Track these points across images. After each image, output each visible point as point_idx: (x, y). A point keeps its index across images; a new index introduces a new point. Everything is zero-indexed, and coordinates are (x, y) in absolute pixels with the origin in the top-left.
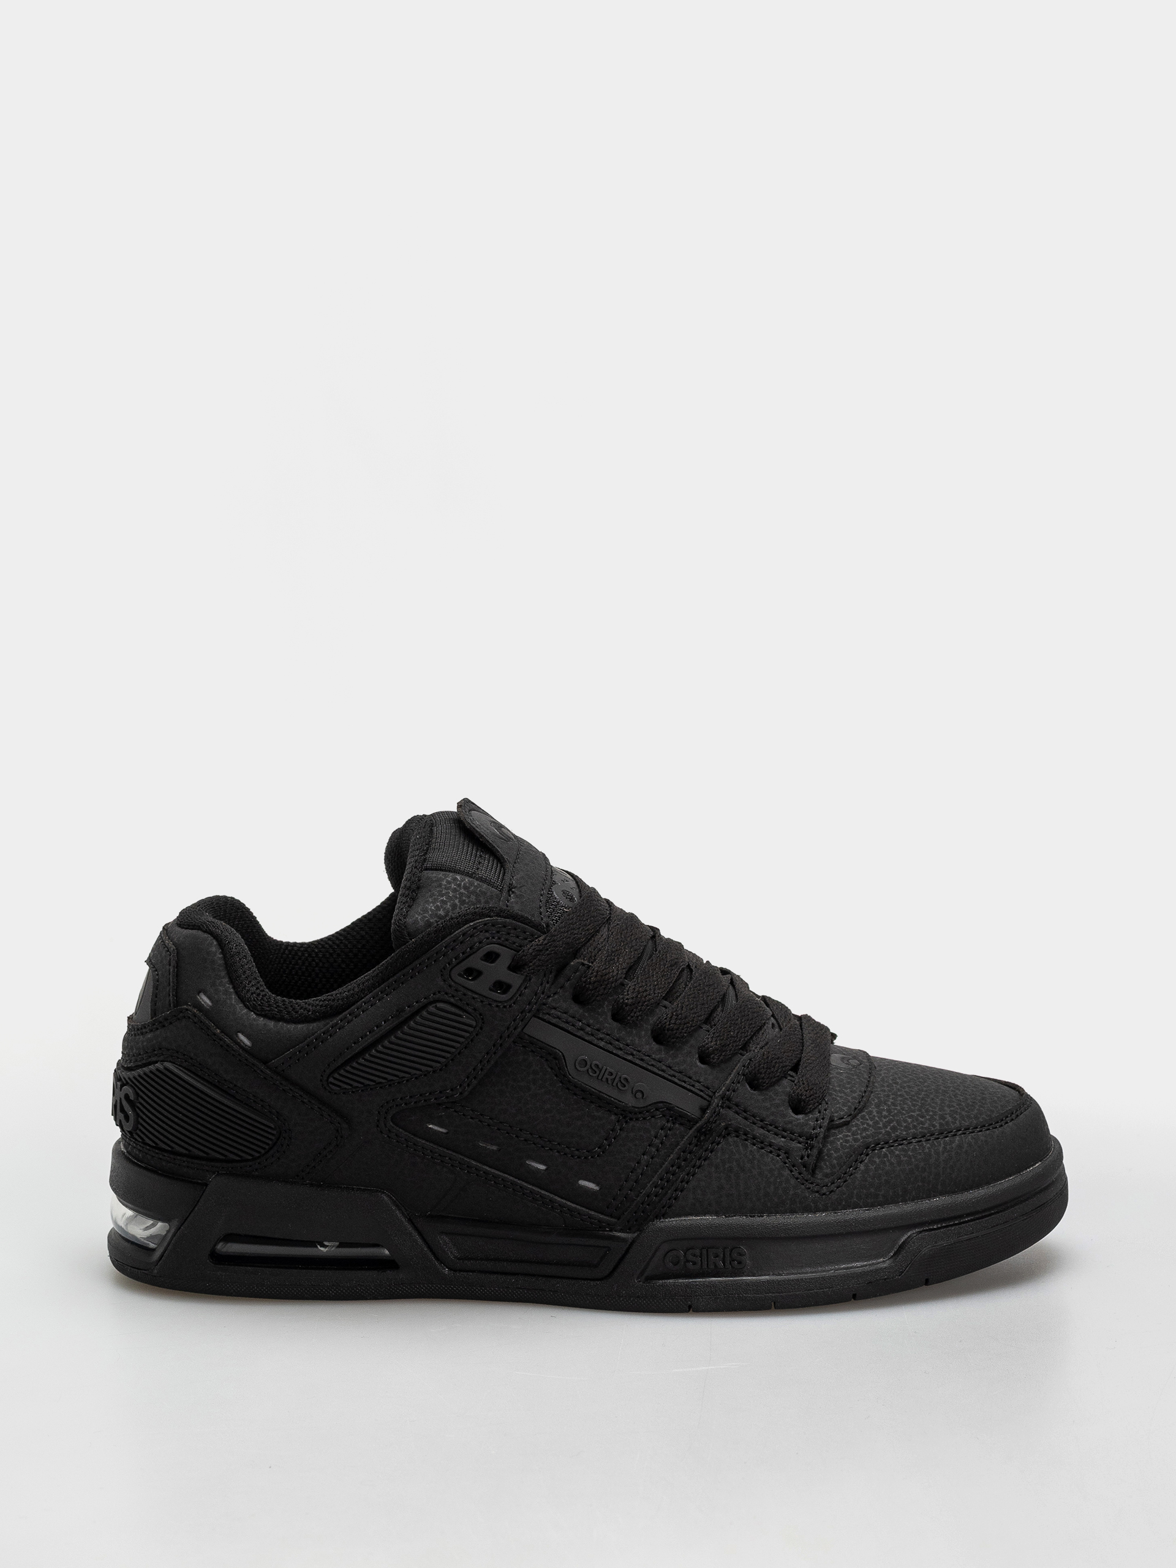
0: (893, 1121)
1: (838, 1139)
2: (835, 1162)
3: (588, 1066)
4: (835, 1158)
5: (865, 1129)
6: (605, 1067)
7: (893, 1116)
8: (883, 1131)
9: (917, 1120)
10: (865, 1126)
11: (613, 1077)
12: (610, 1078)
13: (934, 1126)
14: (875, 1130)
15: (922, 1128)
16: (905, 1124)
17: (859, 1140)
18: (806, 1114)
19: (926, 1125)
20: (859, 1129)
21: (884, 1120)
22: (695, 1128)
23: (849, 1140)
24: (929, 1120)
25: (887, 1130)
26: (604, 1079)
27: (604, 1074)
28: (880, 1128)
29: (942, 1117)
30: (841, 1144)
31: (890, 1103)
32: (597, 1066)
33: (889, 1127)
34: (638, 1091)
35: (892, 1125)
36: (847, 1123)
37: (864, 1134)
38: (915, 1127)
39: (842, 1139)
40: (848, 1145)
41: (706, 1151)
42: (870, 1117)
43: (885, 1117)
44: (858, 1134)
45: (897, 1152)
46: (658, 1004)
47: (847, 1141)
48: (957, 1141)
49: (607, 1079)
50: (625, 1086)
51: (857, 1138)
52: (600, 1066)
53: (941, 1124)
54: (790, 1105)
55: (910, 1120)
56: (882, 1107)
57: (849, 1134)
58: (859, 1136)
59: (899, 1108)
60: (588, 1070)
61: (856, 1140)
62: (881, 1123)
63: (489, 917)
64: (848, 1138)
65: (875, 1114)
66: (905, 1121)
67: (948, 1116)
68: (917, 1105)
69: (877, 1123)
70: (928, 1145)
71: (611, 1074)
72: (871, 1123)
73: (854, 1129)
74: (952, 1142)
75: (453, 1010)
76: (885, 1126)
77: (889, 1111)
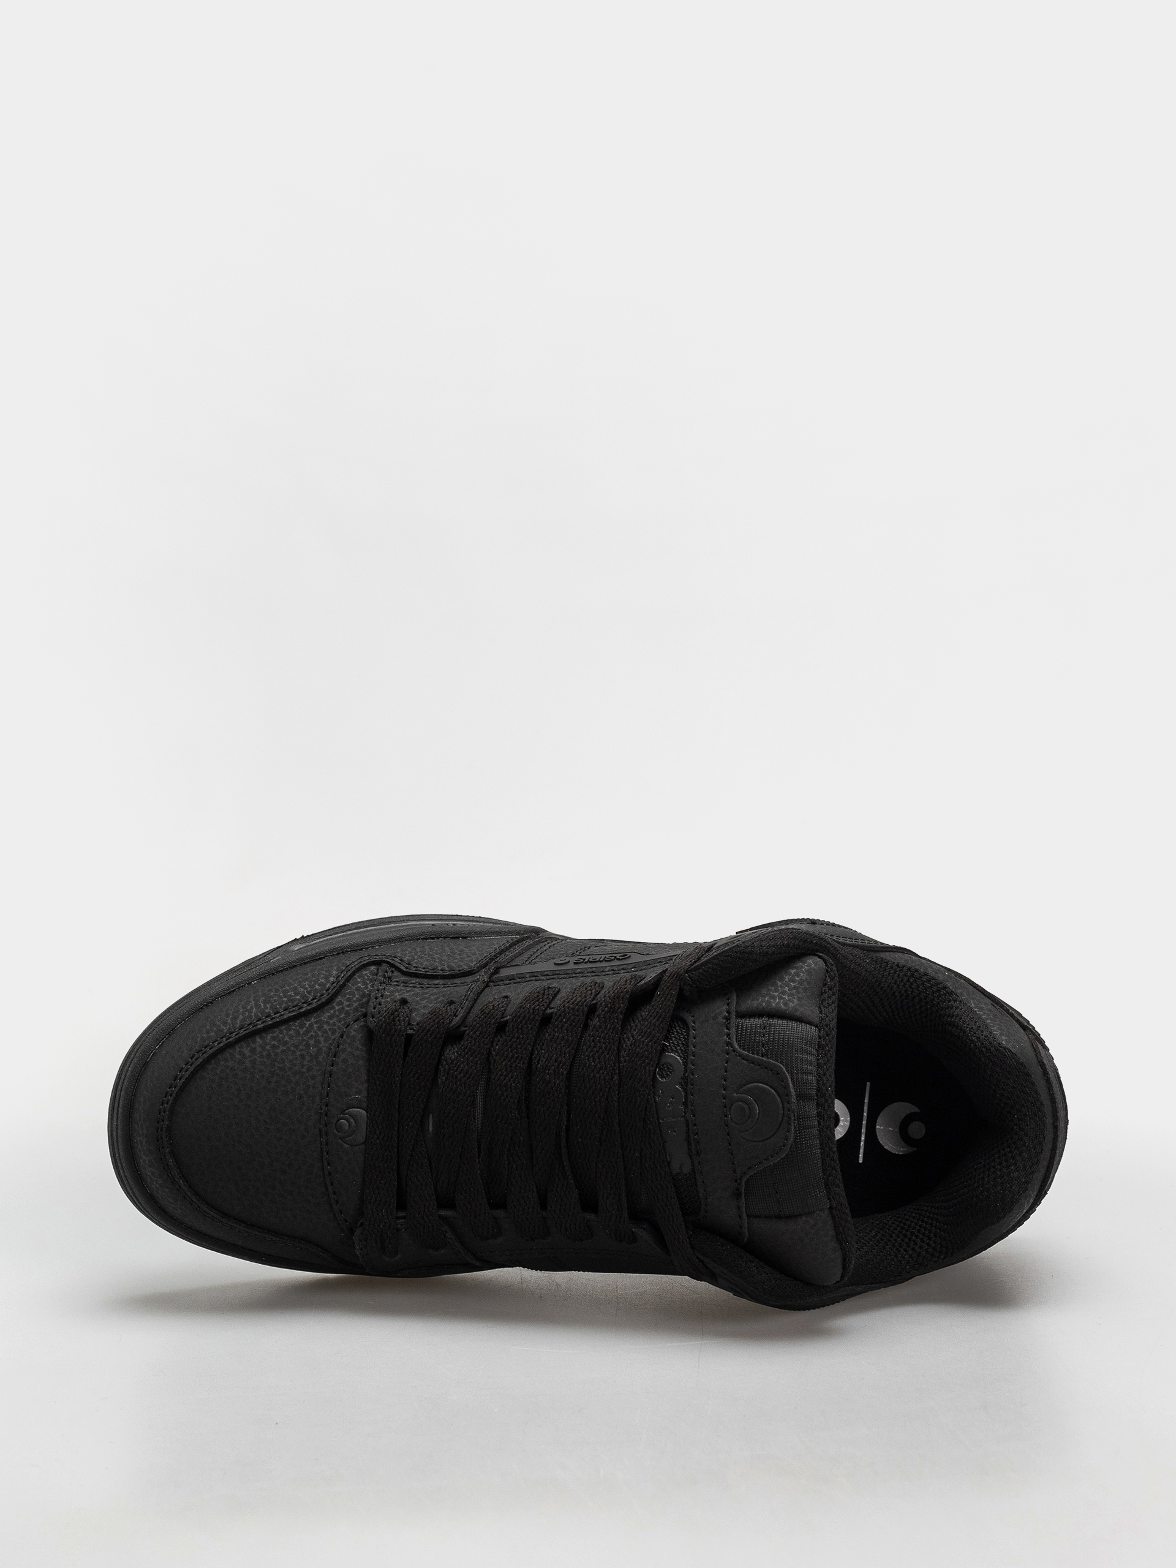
0: (303, 1034)
1: (358, 1000)
2: (359, 980)
4: (359, 982)
5: (331, 1017)
7: (304, 1040)
10: (331, 1022)
13: (261, 1038)
14: (321, 1020)
15: (273, 1032)
16: (291, 1032)
17: (336, 1004)
19: (269, 1037)
20: (337, 1016)
21: (312, 1033)
23: (347, 1001)
24: (266, 1045)
25: (308, 1023)
28: (316, 1023)
29: (253, 1051)
30: (354, 996)
31: (307, 1056)
33: (307, 1026)
35: (305, 1029)
37: (332, 1012)
38: (281, 1032)
39: (355, 1002)
40: (348, 996)
42: (327, 1033)
43: (311, 1037)
44: (338, 1010)
45: (298, 997)
48: (238, 1024)
53: (255, 1042)
55: (287, 1039)
57: (347, 1008)
58: (337, 1008)
59: (298, 1052)
62: (316, 1029)
64: (347, 1003)
65: (322, 1039)
67: (248, 1054)
68: (279, 1061)
69: (320, 1029)
70: (267, 1011)
72: (326, 1027)
73: (342, 1016)
76: (311, 1025)
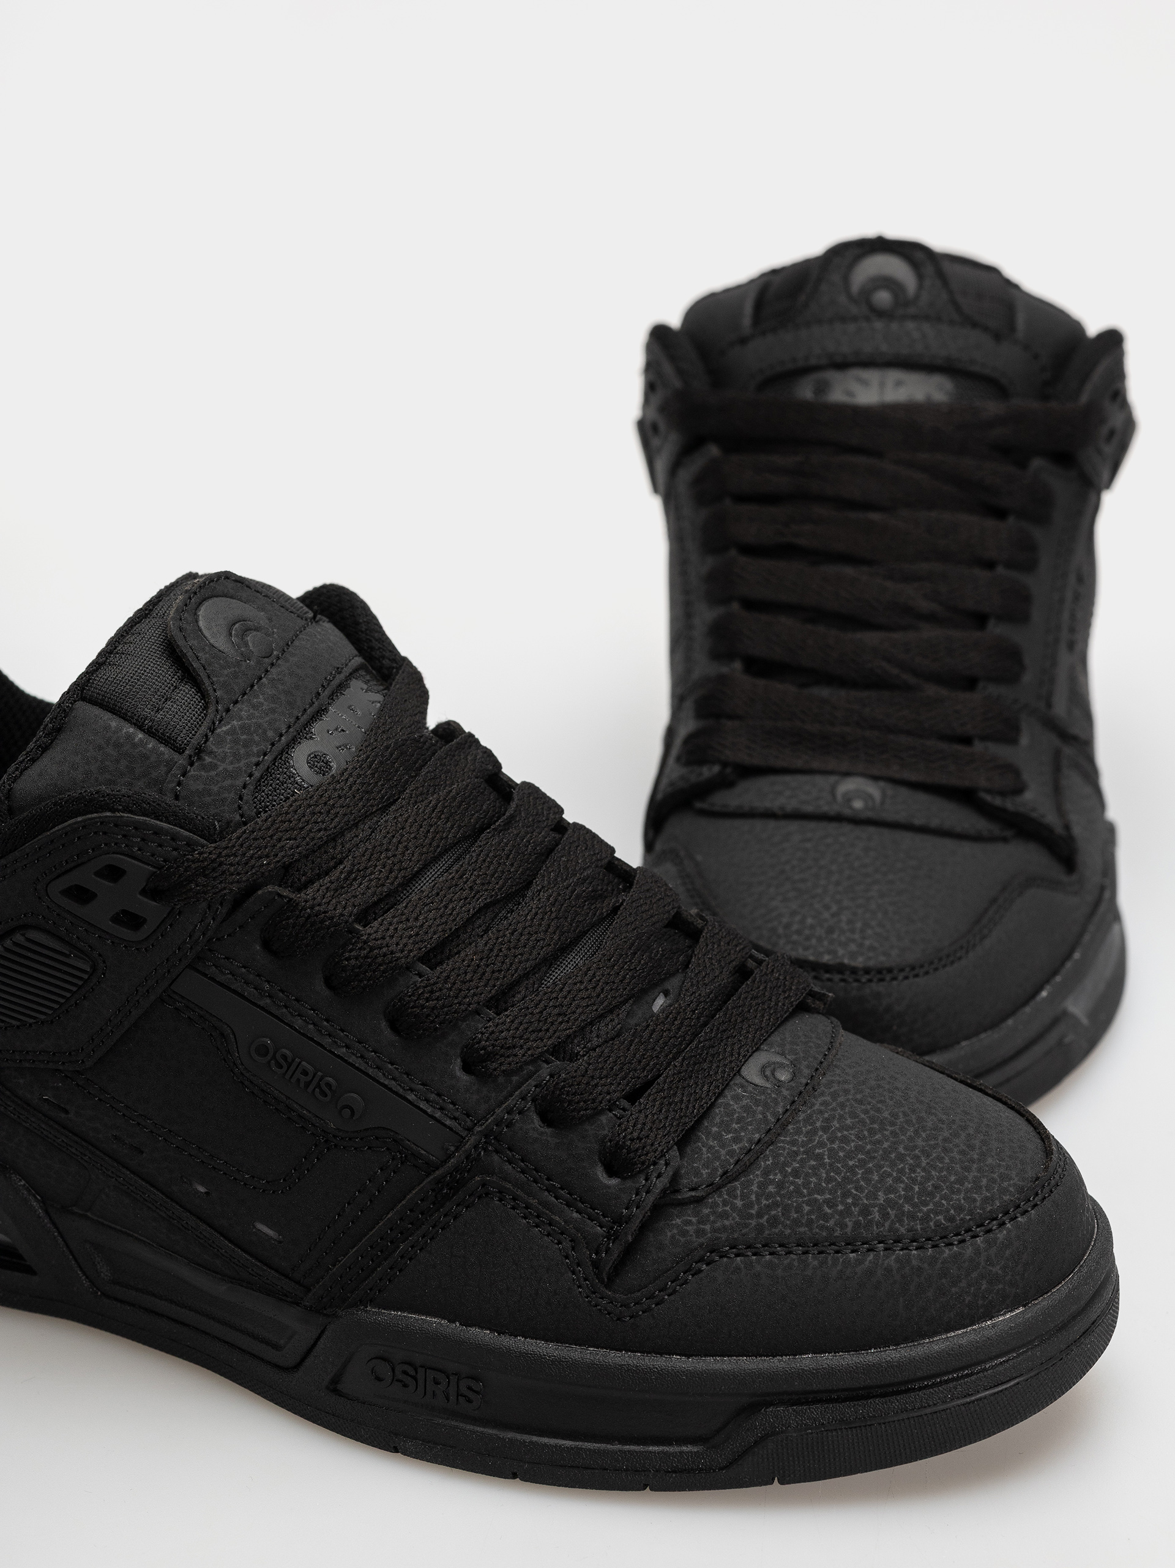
0: (778, 1206)
1: (671, 1228)
3: (269, 1057)
4: (653, 1262)
5: (725, 1215)
6: (297, 1060)
7: (782, 1196)
8: (753, 1222)
9: (820, 1209)
10: (728, 1208)
11: (309, 1078)
12: (303, 1078)
13: (843, 1226)
14: (741, 1218)
15: (822, 1227)
16: (796, 1215)
17: (706, 1234)
18: (624, 1179)
19: (831, 1223)
20: (714, 1213)
21: (764, 1202)
22: (432, 1177)
23: (688, 1231)
24: (841, 1213)
25: (762, 1221)
26: (294, 1080)
27: (295, 1071)
28: (750, 1216)
29: (865, 1211)
30: (673, 1237)
31: (789, 1170)
32: (285, 1057)
33: (766, 1217)
34: (347, 1107)
35: (773, 1213)
36: (699, 1201)
37: (719, 1224)
38: (810, 1222)
39: (678, 1228)
40: (683, 1240)
41: (445, 1215)
42: (742, 1192)
43: (769, 1196)
44: (708, 1222)
45: (759, 1267)
46: (408, 968)
47: (684, 1233)
48: (867, 1263)
49: (298, 1080)
50: (326, 1096)
51: (704, 1230)
52: (289, 1060)
53: (857, 1224)
54: (600, 1160)
55: (807, 1208)
56: (771, 1177)
57: (694, 1220)
58: (708, 1227)
59: (800, 1181)
60: (269, 1062)
61: (700, 1233)
62: (756, 1207)
63: (110, 811)
65: (755, 1187)
66: (799, 1209)
67: (876, 1209)
68: (836, 1179)
69: (750, 1205)
70: (817, 1262)
71: (305, 1073)
72: (740, 1204)
73: (706, 1211)
74: (859, 1262)
75: (57, 946)
76: (759, 1215)
77: (780, 1185)
